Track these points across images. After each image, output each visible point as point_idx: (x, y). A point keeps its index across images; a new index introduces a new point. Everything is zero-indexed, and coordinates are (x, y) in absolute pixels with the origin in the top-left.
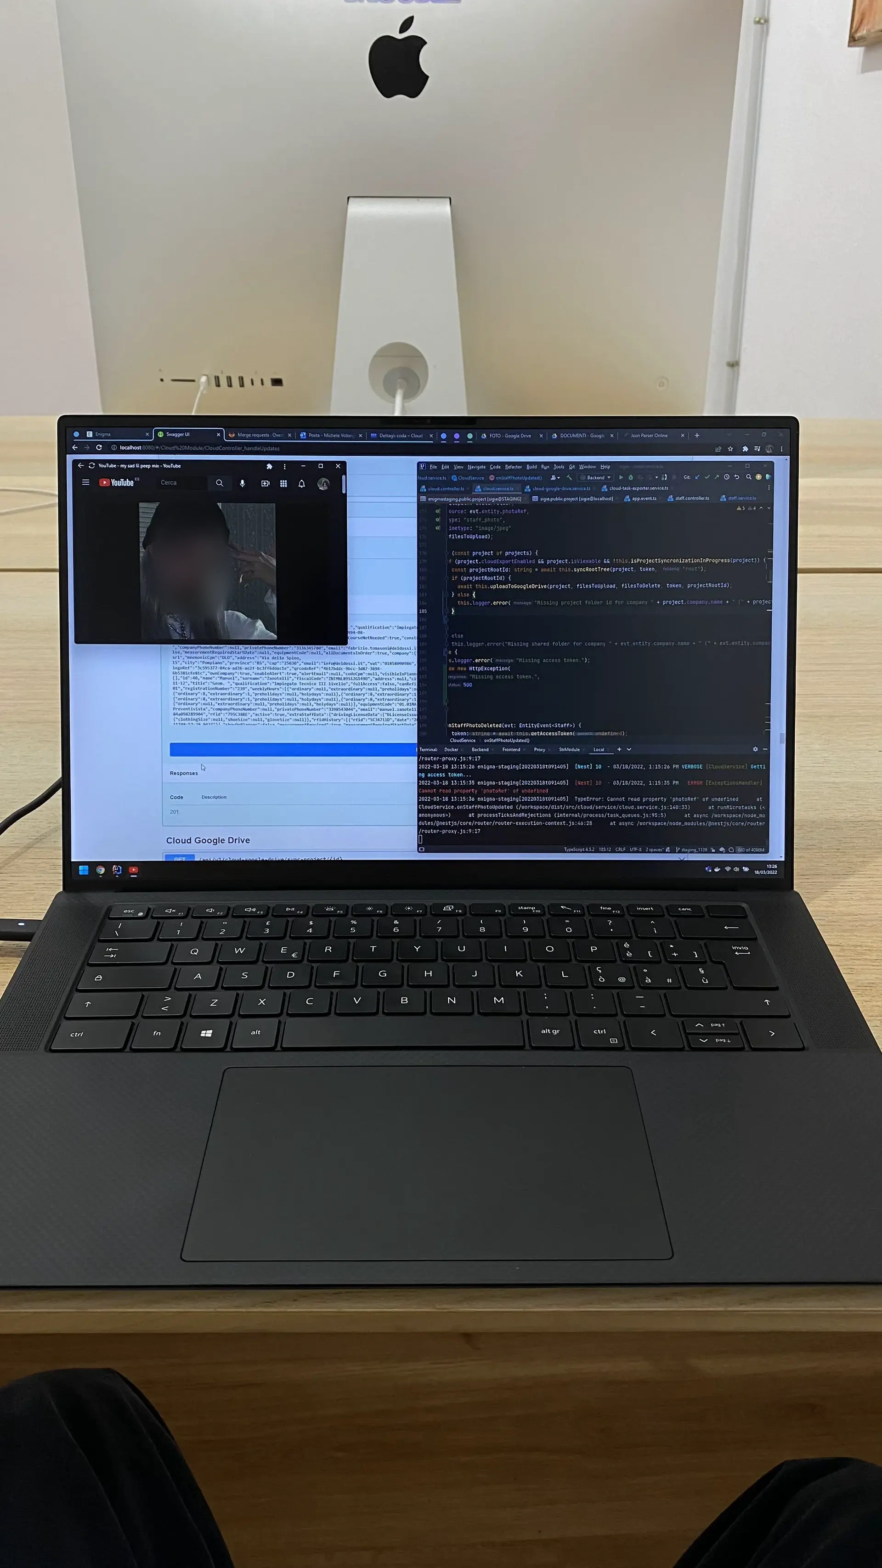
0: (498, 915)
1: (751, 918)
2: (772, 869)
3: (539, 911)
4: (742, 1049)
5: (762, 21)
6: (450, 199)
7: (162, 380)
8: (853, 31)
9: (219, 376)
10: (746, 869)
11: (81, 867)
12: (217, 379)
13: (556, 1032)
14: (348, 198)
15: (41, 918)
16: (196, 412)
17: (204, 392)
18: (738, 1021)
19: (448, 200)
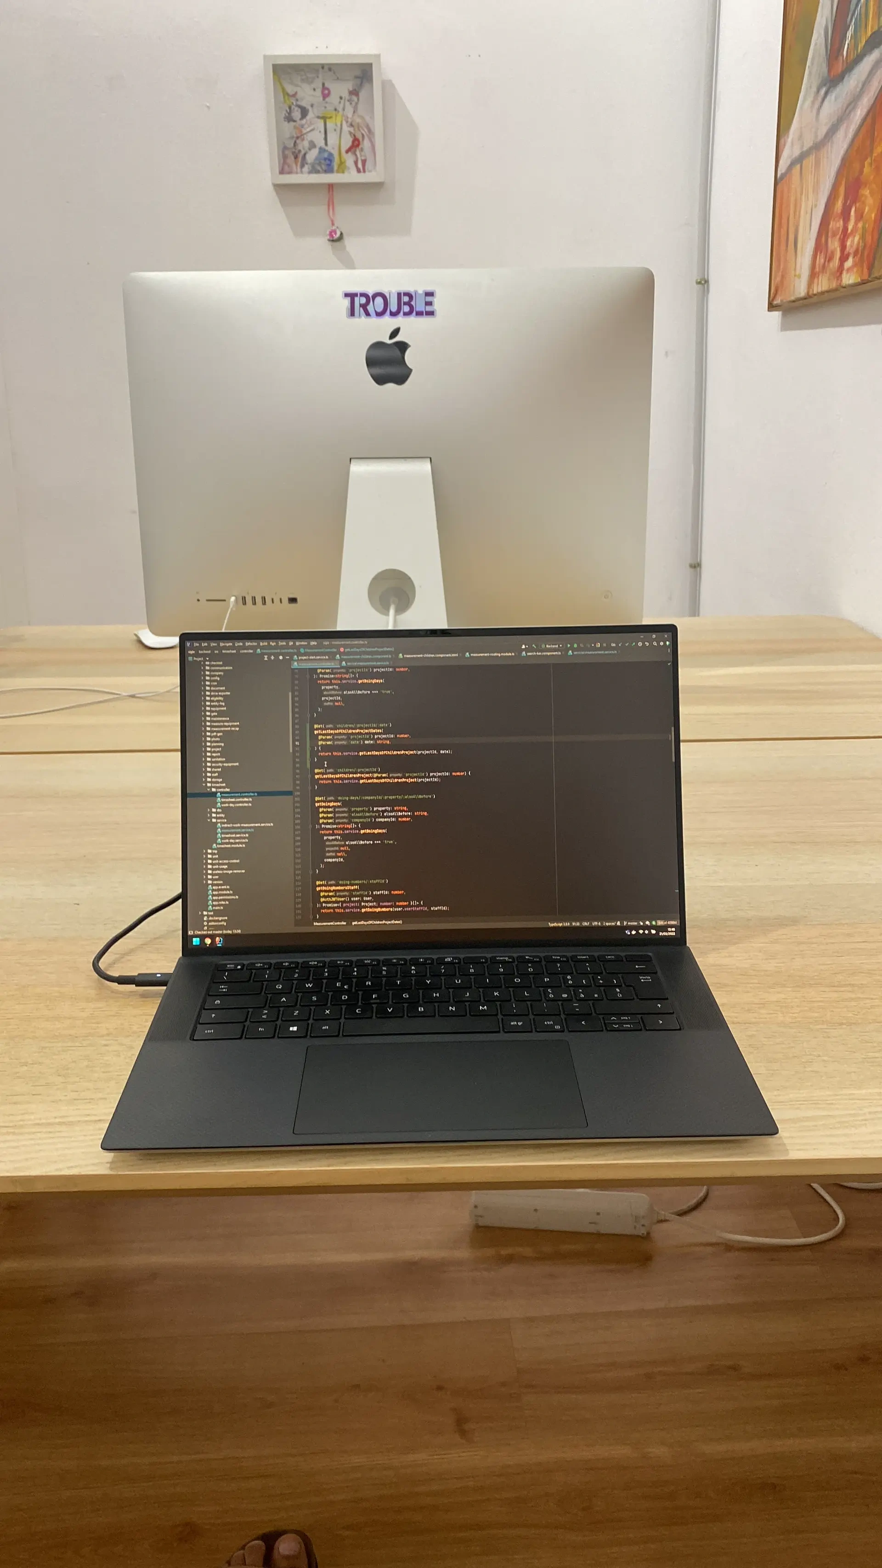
0: (483, 962)
1: (654, 961)
2: (672, 931)
3: (511, 960)
4: (641, 1030)
5: (703, 282)
6: (431, 458)
7: (198, 600)
8: (771, 299)
9: (246, 596)
10: (653, 932)
11: (194, 939)
12: (244, 599)
13: (520, 1024)
14: (351, 459)
15: (171, 971)
16: (225, 630)
17: (234, 609)
18: (639, 1016)
19: (429, 460)
